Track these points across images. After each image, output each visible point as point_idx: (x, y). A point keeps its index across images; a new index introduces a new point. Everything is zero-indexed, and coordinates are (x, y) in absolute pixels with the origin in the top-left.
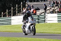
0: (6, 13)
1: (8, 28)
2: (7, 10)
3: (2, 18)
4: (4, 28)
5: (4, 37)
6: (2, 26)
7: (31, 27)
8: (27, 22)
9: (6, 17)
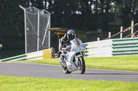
0: (129, 28)
1: (134, 62)
2: (132, 22)
3: (121, 39)
4: (125, 62)
5: (124, 81)
6: (119, 58)
7: (77, 59)
8: (69, 50)
9: (130, 37)
